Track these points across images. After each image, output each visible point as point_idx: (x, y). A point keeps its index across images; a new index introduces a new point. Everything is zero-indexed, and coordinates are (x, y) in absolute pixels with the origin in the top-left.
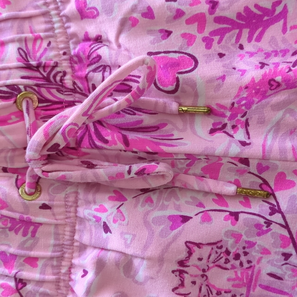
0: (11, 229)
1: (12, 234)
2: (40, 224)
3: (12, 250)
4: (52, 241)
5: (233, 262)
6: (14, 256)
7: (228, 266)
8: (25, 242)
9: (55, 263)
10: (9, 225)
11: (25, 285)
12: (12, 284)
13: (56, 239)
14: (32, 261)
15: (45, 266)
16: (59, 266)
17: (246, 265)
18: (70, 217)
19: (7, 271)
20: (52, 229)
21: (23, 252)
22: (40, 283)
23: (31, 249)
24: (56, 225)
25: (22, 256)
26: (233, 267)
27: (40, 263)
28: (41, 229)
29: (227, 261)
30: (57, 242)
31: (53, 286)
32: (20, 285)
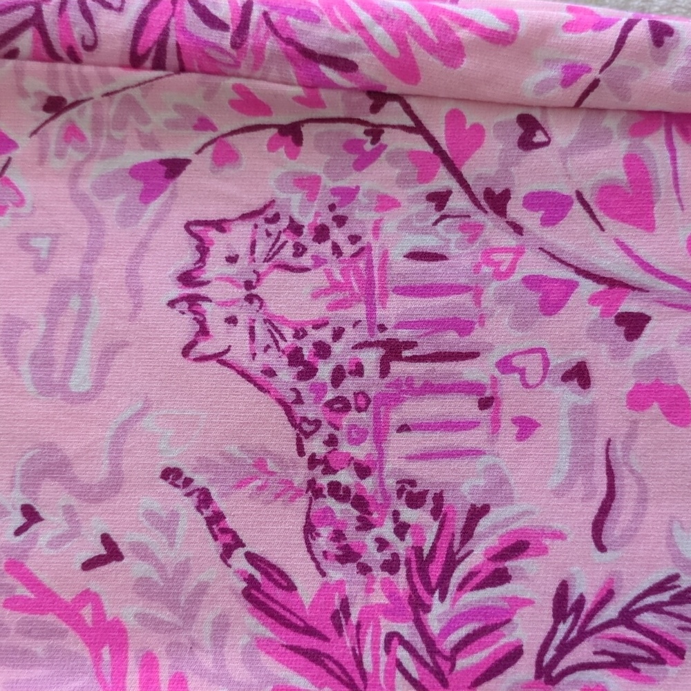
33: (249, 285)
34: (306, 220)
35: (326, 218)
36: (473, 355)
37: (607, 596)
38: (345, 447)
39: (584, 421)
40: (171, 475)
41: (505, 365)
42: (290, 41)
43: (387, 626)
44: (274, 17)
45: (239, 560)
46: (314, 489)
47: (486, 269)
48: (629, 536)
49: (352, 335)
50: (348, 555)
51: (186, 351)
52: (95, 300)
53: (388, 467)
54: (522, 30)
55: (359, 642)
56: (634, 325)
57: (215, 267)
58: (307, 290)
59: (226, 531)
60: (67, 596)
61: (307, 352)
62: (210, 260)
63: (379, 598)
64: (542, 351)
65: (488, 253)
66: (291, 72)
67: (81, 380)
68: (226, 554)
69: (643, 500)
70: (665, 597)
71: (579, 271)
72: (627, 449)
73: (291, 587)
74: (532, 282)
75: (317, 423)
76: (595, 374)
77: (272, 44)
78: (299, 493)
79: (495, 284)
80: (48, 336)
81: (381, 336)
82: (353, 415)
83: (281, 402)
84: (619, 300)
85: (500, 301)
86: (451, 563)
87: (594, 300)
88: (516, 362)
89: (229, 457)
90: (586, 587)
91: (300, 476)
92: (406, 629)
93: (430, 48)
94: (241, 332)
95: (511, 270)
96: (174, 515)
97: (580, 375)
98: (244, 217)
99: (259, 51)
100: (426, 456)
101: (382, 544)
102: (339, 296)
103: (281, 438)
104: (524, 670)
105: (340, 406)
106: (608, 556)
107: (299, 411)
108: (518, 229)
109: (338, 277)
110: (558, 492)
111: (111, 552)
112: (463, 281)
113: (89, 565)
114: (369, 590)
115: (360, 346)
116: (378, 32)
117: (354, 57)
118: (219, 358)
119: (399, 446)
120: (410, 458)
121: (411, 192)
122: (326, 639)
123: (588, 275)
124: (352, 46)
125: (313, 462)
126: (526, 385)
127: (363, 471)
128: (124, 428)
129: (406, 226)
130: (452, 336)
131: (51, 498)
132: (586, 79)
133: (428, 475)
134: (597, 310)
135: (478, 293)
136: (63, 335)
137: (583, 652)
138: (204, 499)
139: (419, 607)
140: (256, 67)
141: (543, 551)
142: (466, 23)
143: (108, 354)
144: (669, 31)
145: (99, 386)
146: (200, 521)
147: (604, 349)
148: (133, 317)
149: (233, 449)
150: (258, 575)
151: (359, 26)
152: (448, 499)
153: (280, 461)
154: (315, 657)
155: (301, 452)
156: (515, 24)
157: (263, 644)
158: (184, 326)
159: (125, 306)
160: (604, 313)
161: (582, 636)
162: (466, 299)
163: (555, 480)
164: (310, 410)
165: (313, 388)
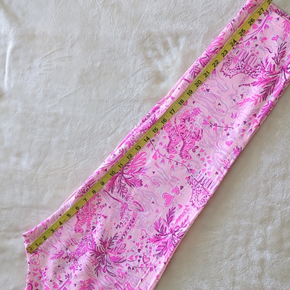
33: (229, 69)
34: (227, 61)
35: (228, 59)
36: (248, 53)
38: (248, 70)
39: (261, 48)
40: (239, 86)
41: (251, 51)
42: (211, 52)
44: (209, 52)
47: (242, 48)
48: (272, 50)
49: (239, 63)
50: (257, 75)
51: (230, 78)
52: (221, 83)
53: (252, 67)
54: (225, 32)
56: (256, 38)
57: (225, 71)
58: (233, 65)
59: (247, 85)
60: (243, 101)
61: (238, 68)
62: (224, 71)
64: (252, 47)
65: (241, 47)
66: (214, 54)
67: (226, 89)
68: (249, 86)
69: (271, 47)
71: (248, 40)
72: (266, 45)
73: (256, 82)
74: (246, 44)
75: (244, 71)
76: (257, 44)
77: (211, 54)
78: (249, 76)
79: (244, 48)
80: (220, 89)
81: (241, 61)
82: (246, 67)
83: (240, 73)
84: (253, 38)
85: (246, 48)
86: (264, 67)
87: (251, 40)
88: (252, 50)
89: (242, 80)
91: (248, 75)
93: (221, 41)
94: (232, 72)
95: (244, 46)
96: (243, 88)
97: (257, 45)
98: (223, 66)
99: (210, 55)
100: (254, 63)
101: (258, 72)
102: (235, 62)
103: (243, 75)
106: (273, 52)
107: (242, 72)
108: (241, 43)
109: (234, 61)
110: (265, 54)
111: (242, 95)
112: (242, 50)
113: (242, 98)
114: (260, 75)
115: (241, 63)
116: (216, 44)
117: (217, 48)
118: (233, 76)
119: (251, 65)
120: (253, 65)
121: (231, 50)
123: (249, 39)
124: (216, 47)
125: (247, 73)
126: (254, 51)
127: (251, 70)
128: (233, 88)
129: (234, 53)
130: (245, 54)
131: (234, 97)
132: (233, 29)
133: (255, 64)
134: (252, 40)
135: (244, 50)
136: (221, 88)
138: (244, 85)
140: (212, 57)
141: (268, 58)
142: (221, 36)
143: (226, 85)
144: (234, 19)
145: (228, 87)
146: (245, 86)
147: (256, 42)
148: (224, 81)
149: (241, 80)
150: (253, 84)
151: (215, 46)
152: (259, 64)
153: (245, 76)
155: (246, 74)
156: (224, 32)
158: (228, 77)
159: (223, 81)
160: (253, 40)
162: (243, 51)
163: (264, 53)
164: (243, 71)
165: (241, 69)
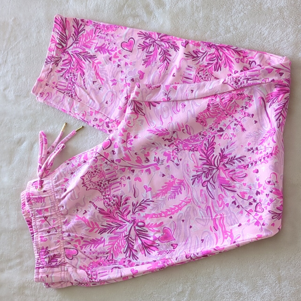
0: (37, 202)
1: (37, 203)
2: (45, 197)
3: (39, 209)
4: (50, 202)
5: (95, 173)
6: (41, 210)
7: (95, 175)
8: (42, 205)
9: (53, 208)
10: (36, 201)
11: (47, 218)
12: (43, 219)
13: (51, 201)
14: (46, 210)
15: (50, 210)
16: (55, 209)
17: (99, 172)
18: (52, 193)
19: (40, 216)
20: (48, 198)
21: (43, 208)
22: (51, 215)
23: (45, 206)
24: (49, 196)
25: (43, 209)
26: (96, 174)
27: (49, 210)
28: (45, 199)
29: (94, 174)
30: (51, 202)
31: (56, 215)
32: (46, 218)
37: (137, 203)
43: (116, 211)
45: (97, 209)
46: (104, 199)
55: (113, 214)
63: (114, 209)
70: (143, 202)
90: (135, 202)
92: (118, 211)
104: (131, 213)
105: (105, 189)
122: (109, 214)
137: (137, 210)
139: (119, 209)
154: (109, 217)
157: (103, 217)
161: (136, 208)
